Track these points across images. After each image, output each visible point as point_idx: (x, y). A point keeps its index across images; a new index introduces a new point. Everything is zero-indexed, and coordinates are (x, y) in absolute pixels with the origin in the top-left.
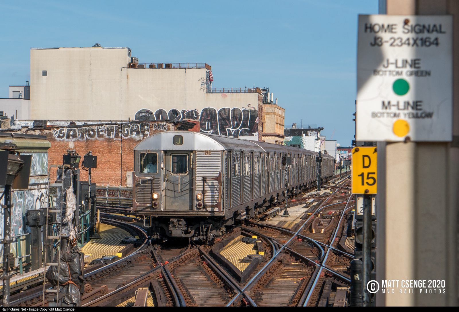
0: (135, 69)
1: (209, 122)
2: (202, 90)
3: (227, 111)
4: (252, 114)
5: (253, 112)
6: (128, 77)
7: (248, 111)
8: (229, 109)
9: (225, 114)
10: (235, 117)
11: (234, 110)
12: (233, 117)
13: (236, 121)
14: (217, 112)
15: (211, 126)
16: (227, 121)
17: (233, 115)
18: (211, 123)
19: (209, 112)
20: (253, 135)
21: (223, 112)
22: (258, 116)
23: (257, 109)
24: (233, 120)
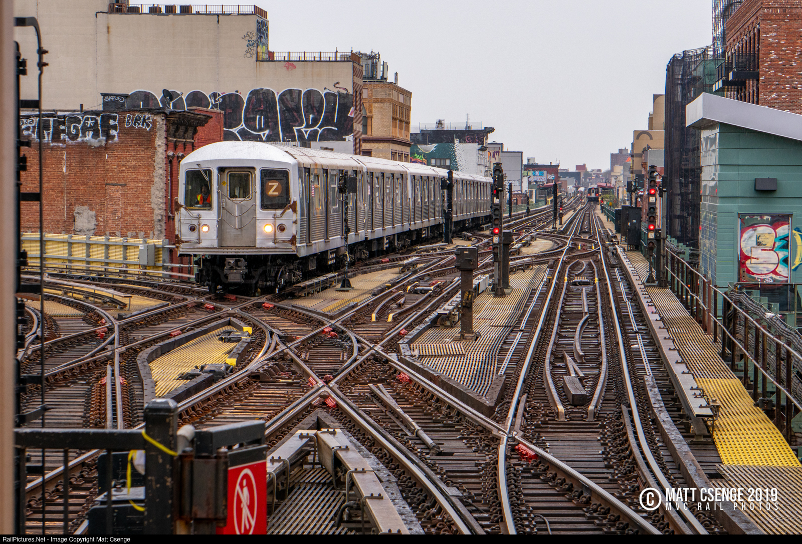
0: (123, 16)
1: (261, 115)
2: (249, 55)
3: (295, 96)
4: (342, 101)
5: (344, 98)
6: (110, 30)
7: (333, 95)
8: (300, 92)
9: (293, 101)
10: (310, 107)
11: (309, 93)
12: (307, 106)
13: (313, 113)
14: (277, 97)
15: (266, 123)
16: (295, 114)
17: (308, 102)
18: (266, 118)
19: (261, 97)
20: (344, 140)
21: (288, 97)
22: (353, 105)
23: (351, 92)
24: (307, 112)
